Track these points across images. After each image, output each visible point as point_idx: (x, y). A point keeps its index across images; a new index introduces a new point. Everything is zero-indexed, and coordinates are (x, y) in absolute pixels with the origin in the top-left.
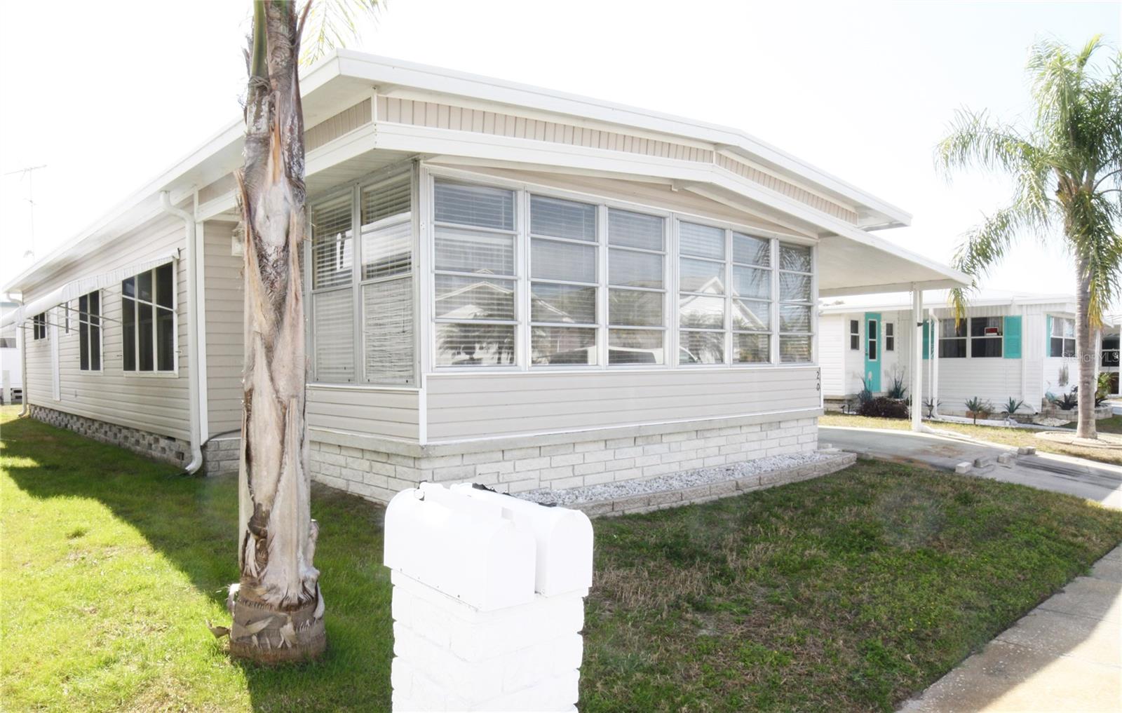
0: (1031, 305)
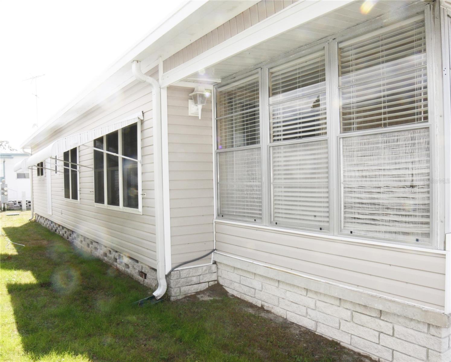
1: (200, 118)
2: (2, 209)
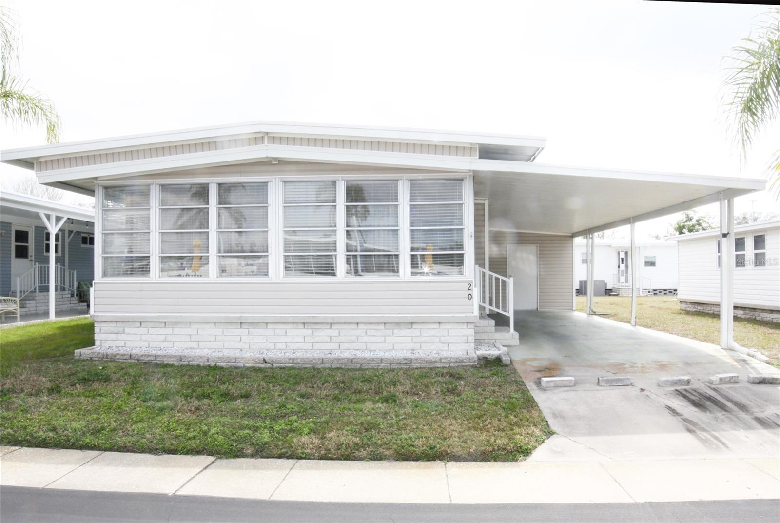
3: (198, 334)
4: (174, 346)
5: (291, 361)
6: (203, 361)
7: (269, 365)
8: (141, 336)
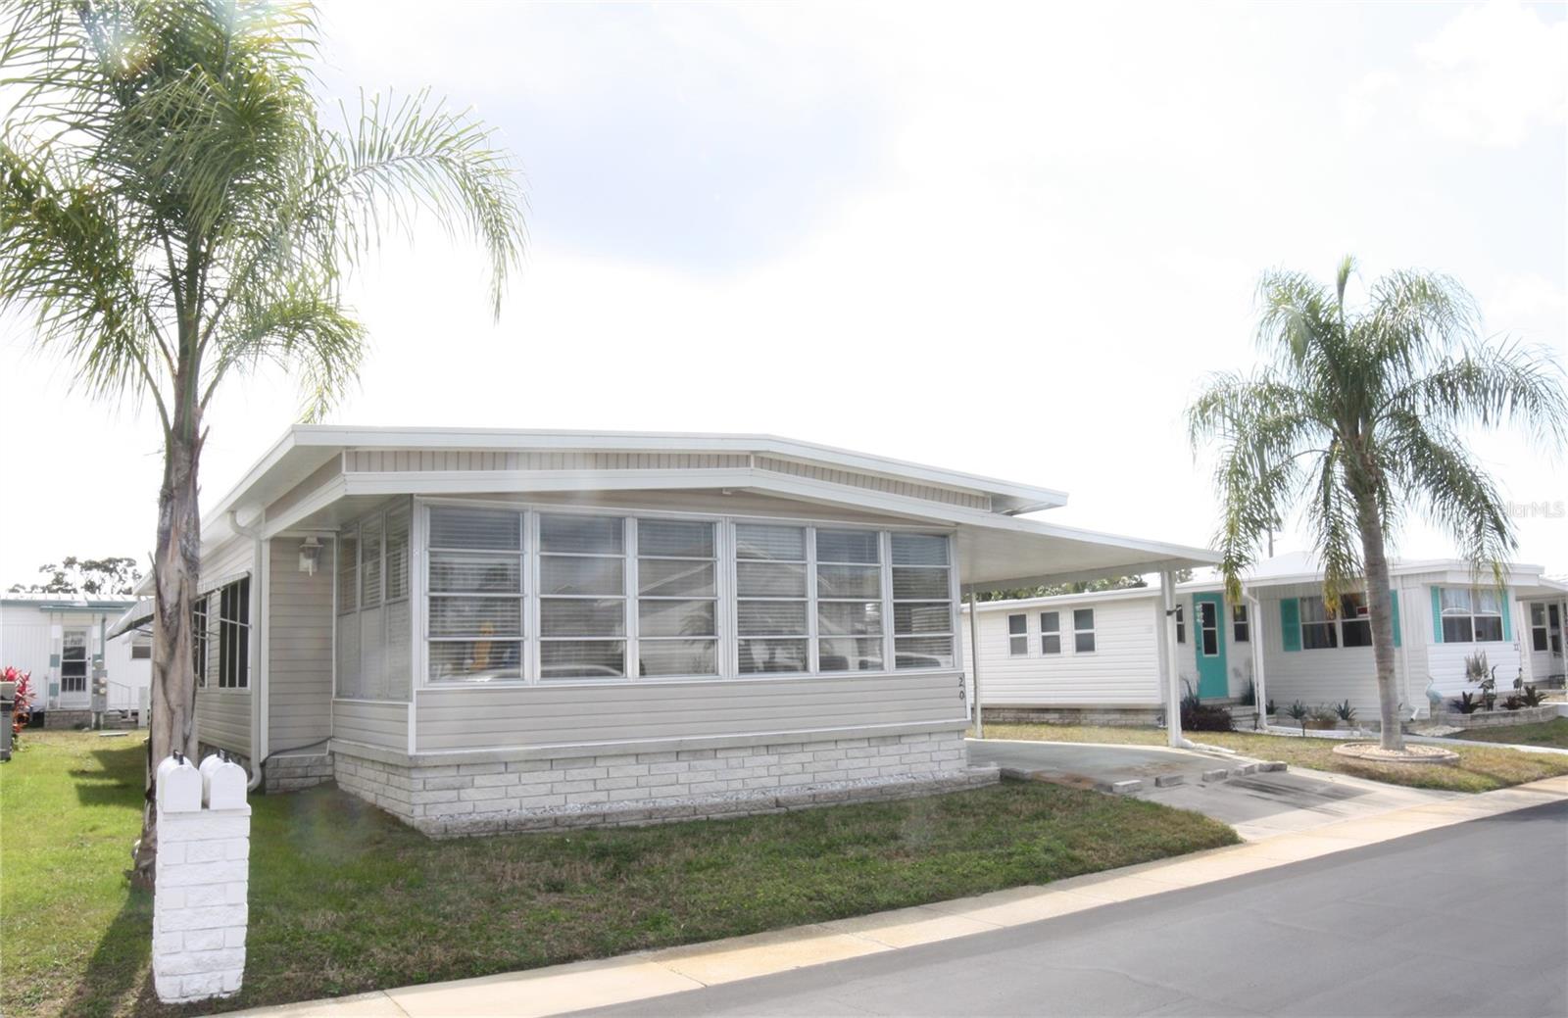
0: (1407, 576)
1: (311, 574)
2: (93, 726)
3: (608, 778)
4: (566, 801)
5: (811, 799)
6: (687, 814)
7: (783, 810)
8: (506, 790)
